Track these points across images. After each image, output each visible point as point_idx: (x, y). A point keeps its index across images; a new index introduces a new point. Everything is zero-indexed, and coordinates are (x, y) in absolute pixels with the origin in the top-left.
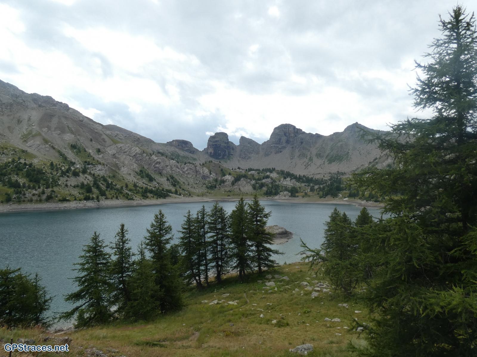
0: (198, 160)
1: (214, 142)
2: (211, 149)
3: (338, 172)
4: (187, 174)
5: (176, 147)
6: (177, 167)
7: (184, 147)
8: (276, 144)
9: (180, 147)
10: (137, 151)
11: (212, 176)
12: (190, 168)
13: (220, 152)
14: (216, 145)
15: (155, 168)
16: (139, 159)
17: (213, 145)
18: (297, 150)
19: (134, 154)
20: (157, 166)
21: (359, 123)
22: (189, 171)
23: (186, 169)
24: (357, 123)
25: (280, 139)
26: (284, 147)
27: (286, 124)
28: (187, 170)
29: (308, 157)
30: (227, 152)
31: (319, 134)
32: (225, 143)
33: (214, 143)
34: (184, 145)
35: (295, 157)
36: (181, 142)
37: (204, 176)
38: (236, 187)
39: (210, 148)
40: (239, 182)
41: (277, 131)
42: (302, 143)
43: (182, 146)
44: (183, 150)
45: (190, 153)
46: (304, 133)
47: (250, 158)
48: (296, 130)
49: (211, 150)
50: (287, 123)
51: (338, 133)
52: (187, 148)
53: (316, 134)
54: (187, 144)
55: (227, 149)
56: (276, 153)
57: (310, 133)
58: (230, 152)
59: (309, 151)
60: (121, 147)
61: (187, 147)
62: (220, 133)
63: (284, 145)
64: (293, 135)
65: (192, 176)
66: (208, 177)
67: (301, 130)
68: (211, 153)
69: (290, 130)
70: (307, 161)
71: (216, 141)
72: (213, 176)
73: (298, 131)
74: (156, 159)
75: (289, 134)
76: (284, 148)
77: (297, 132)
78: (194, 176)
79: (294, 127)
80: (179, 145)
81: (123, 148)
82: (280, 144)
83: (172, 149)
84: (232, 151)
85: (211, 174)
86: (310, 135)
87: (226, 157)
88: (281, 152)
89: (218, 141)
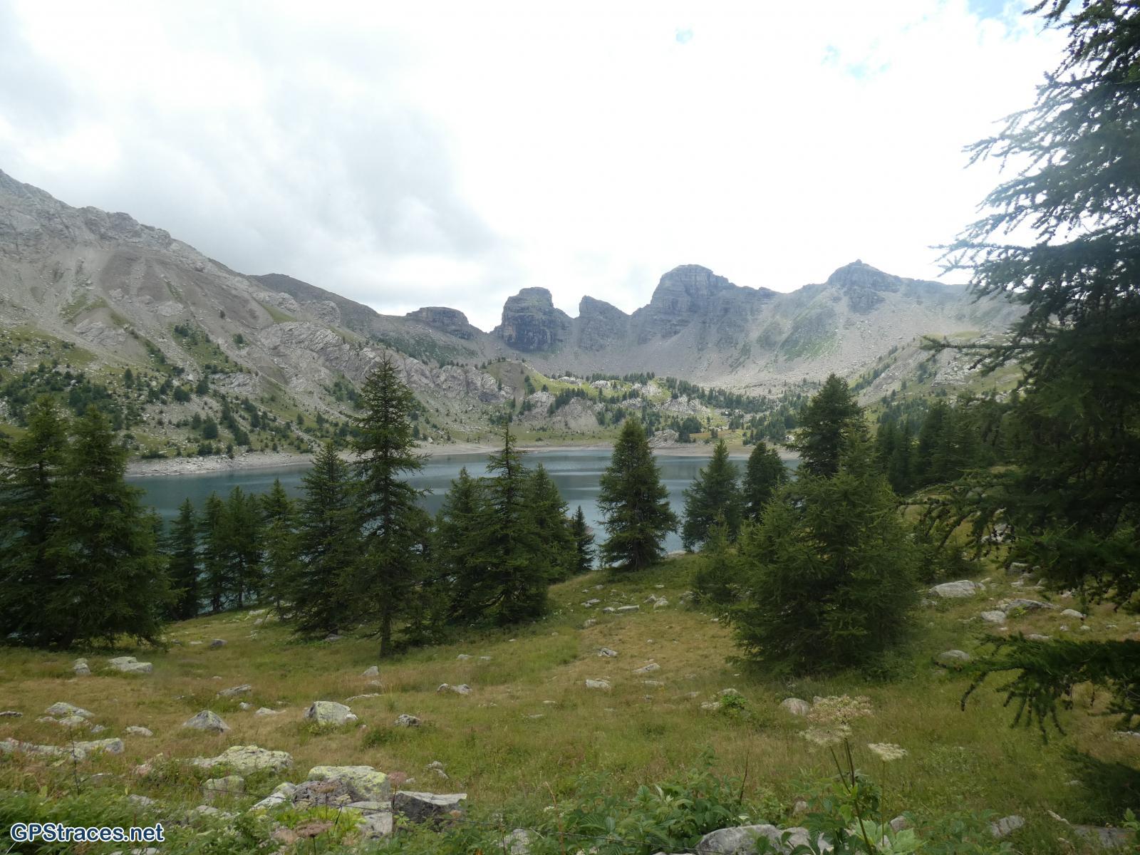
0: (479, 353)
1: (518, 311)
2: (510, 328)
3: (805, 381)
4: (444, 389)
5: (428, 324)
6: (423, 374)
7: (448, 325)
8: (666, 313)
9: (437, 324)
10: (327, 339)
11: (503, 393)
12: (453, 377)
13: (531, 334)
14: (522, 318)
16: (332, 356)
17: (515, 319)
18: (714, 329)
19: (321, 345)
21: (863, 262)
22: (449, 384)
24: (859, 262)
25: (674, 303)
26: (683, 321)
27: (690, 265)
28: (446, 380)
29: (740, 346)
30: (548, 334)
31: (769, 290)
32: (545, 314)
33: (517, 315)
34: (446, 321)
35: (710, 345)
36: (440, 313)
37: (485, 393)
38: (559, 418)
39: (509, 325)
40: (567, 407)
41: (668, 283)
42: (726, 310)
43: (443, 323)
44: (445, 331)
45: (462, 338)
46: (733, 286)
47: (602, 347)
48: (714, 279)
49: (510, 331)
50: (694, 263)
51: (813, 285)
52: (454, 327)
53: (762, 289)
54: (454, 316)
55: (549, 328)
56: (664, 337)
57: (745, 288)
58: (555, 335)
59: (742, 331)
60: (291, 330)
61: (453, 324)
62: (532, 289)
63: (685, 315)
64: (705, 292)
65: (458, 394)
66: (495, 396)
67: (726, 280)
68: (510, 337)
69: (698, 278)
70: (736, 354)
71: (522, 309)
72: (507, 393)
73: (718, 284)
74: (372, 356)
75: (697, 289)
76: (684, 323)
77: (716, 286)
78: (462, 393)
79: (709, 273)
80: (434, 321)
81: (296, 333)
82: (674, 314)
83: (420, 329)
84: (560, 331)
85: (500, 389)
86: (747, 291)
87: (546, 347)
88: (675, 333)
89: (528, 308)
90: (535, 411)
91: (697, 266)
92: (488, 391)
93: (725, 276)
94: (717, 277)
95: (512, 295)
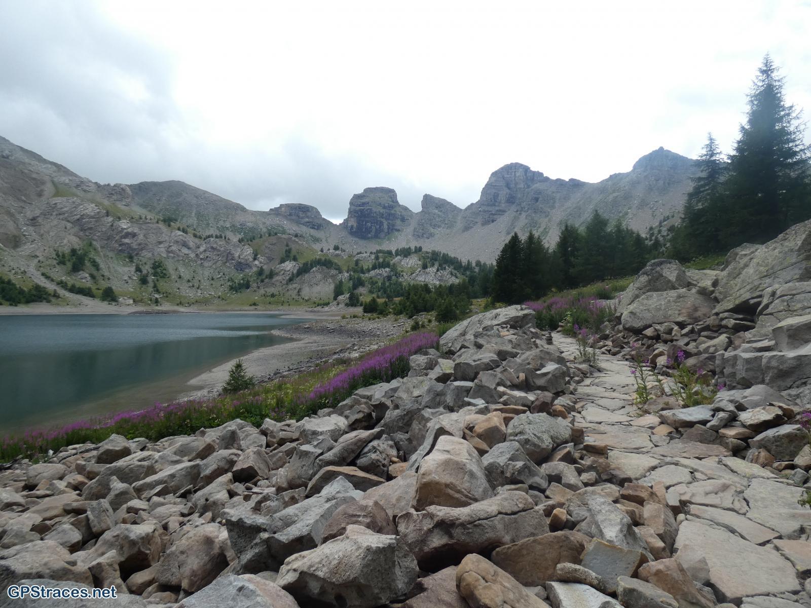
1: (359, 206)
2: (352, 220)
5: (285, 217)
7: (302, 218)
8: (488, 205)
9: (293, 217)
11: (257, 262)
12: (212, 248)
13: (369, 224)
14: (361, 211)
15: (120, 245)
16: (86, 227)
17: (356, 212)
18: (524, 215)
21: (665, 149)
22: (208, 254)
24: (661, 148)
25: (496, 196)
26: (500, 211)
27: (513, 164)
29: (541, 229)
30: (386, 224)
31: (579, 181)
32: (384, 207)
34: (301, 214)
36: (296, 208)
37: (240, 263)
38: (295, 285)
41: (494, 179)
42: (537, 200)
43: (299, 217)
44: (298, 223)
45: (312, 228)
46: (547, 179)
47: (431, 235)
48: (531, 174)
49: (353, 223)
50: (514, 162)
51: (620, 174)
52: (307, 220)
53: (572, 180)
54: (308, 211)
55: (387, 219)
56: (483, 225)
57: (558, 180)
58: (393, 225)
59: (547, 216)
61: (308, 217)
62: (376, 189)
63: (503, 206)
64: (522, 186)
66: (248, 266)
67: (542, 174)
68: (352, 227)
69: (518, 174)
71: (363, 204)
72: (261, 263)
73: (537, 177)
75: (516, 184)
76: (502, 212)
77: (532, 179)
78: (219, 263)
79: (526, 169)
80: (290, 215)
82: (494, 205)
83: (277, 221)
84: (398, 222)
86: (560, 183)
87: (382, 235)
88: (493, 221)
89: (368, 203)
90: (275, 279)
91: (517, 164)
92: (243, 261)
93: (540, 171)
94: (534, 172)
95: (357, 193)
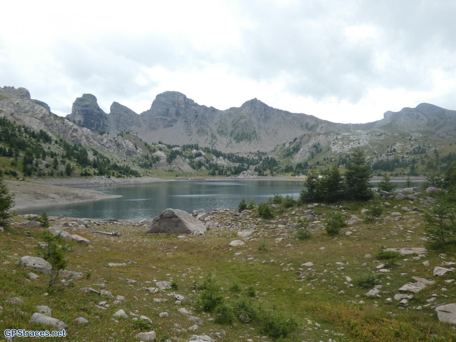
1: (84, 107)
2: (80, 116)
3: (258, 151)
4: (107, 148)
6: (94, 138)
8: (163, 115)
10: (43, 111)
13: (92, 121)
14: (87, 111)
17: (83, 111)
18: (193, 125)
19: (41, 115)
20: (74, 134)
21: (258, 99)
23: (105, 141)
24: (256, 99)
25: (168, 110)
26: (174, 120)
27: (174, 92)
28: (107, 142)
29: (210, 134)
30: (101, 121)
31: (214, 108)
33: (84, 109)
35: (194, 133)
37: (129, 151)
38: (174, 165)
39: (79, 114)
41: (163, 100)
42: (197, 116)
46: (196, 105)
48: (187, 100)
49: (80, 118)
50: (176, 91)
51: (235, 108)
53: (212, 107)
55: (101, 118)
56: (165, 127)
57: (203, 106)
59: (208, 127)
63: (174, 117)
64: (183, 106)
65: (114, 150)
66: (134, 153)
67: (193, 101)
68: (80, 122)
69: (179, 99)
70: (210, 138)
72: (140, 151)
73: (189, 103)
74: (71, 125)
75: (179, 105)
76: (175, 121)
77: (188, 103)
78: (116, 150)
79: (185, 97)
82: (167, 116)
84: (105, 121)
86: (204, 108)
87: (100, 129)
88: (171, 126)
89: (90, 106)
90: (161, 161)
91: (178, 93)
92: (131, 150)
93: (192, 99)
94: (188, 99)
95: (78, 97)
